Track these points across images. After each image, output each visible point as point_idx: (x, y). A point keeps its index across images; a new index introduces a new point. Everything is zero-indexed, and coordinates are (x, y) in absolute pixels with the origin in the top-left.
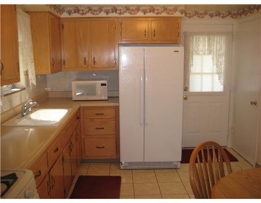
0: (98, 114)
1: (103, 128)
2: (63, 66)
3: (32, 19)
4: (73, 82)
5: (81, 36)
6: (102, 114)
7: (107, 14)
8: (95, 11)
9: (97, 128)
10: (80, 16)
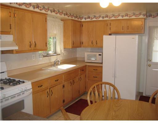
0: (95, 70)
1: (96, 77)
2: (82, 45)
3: (64, 23)
4: (86, 53)
5: (91, 30)
6: (97, 70)
7: (103, 18)
8: (97, 17)
9: (94, 77)
10: (90, 20)
